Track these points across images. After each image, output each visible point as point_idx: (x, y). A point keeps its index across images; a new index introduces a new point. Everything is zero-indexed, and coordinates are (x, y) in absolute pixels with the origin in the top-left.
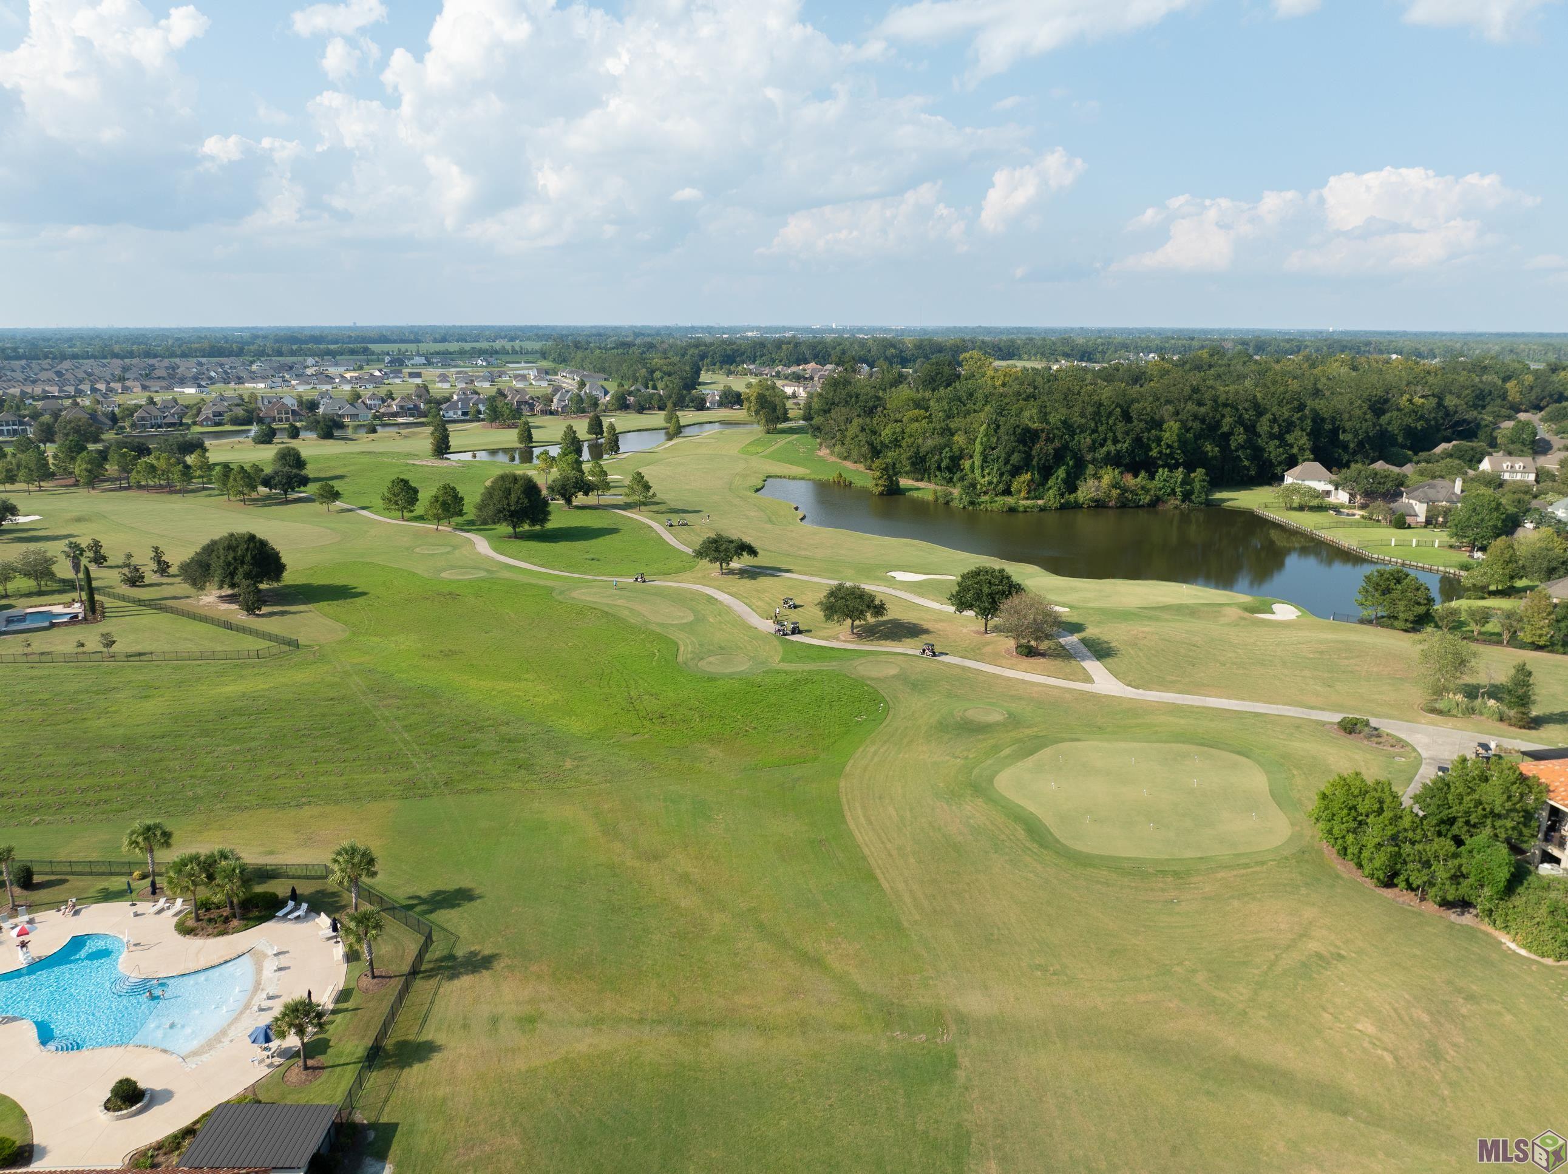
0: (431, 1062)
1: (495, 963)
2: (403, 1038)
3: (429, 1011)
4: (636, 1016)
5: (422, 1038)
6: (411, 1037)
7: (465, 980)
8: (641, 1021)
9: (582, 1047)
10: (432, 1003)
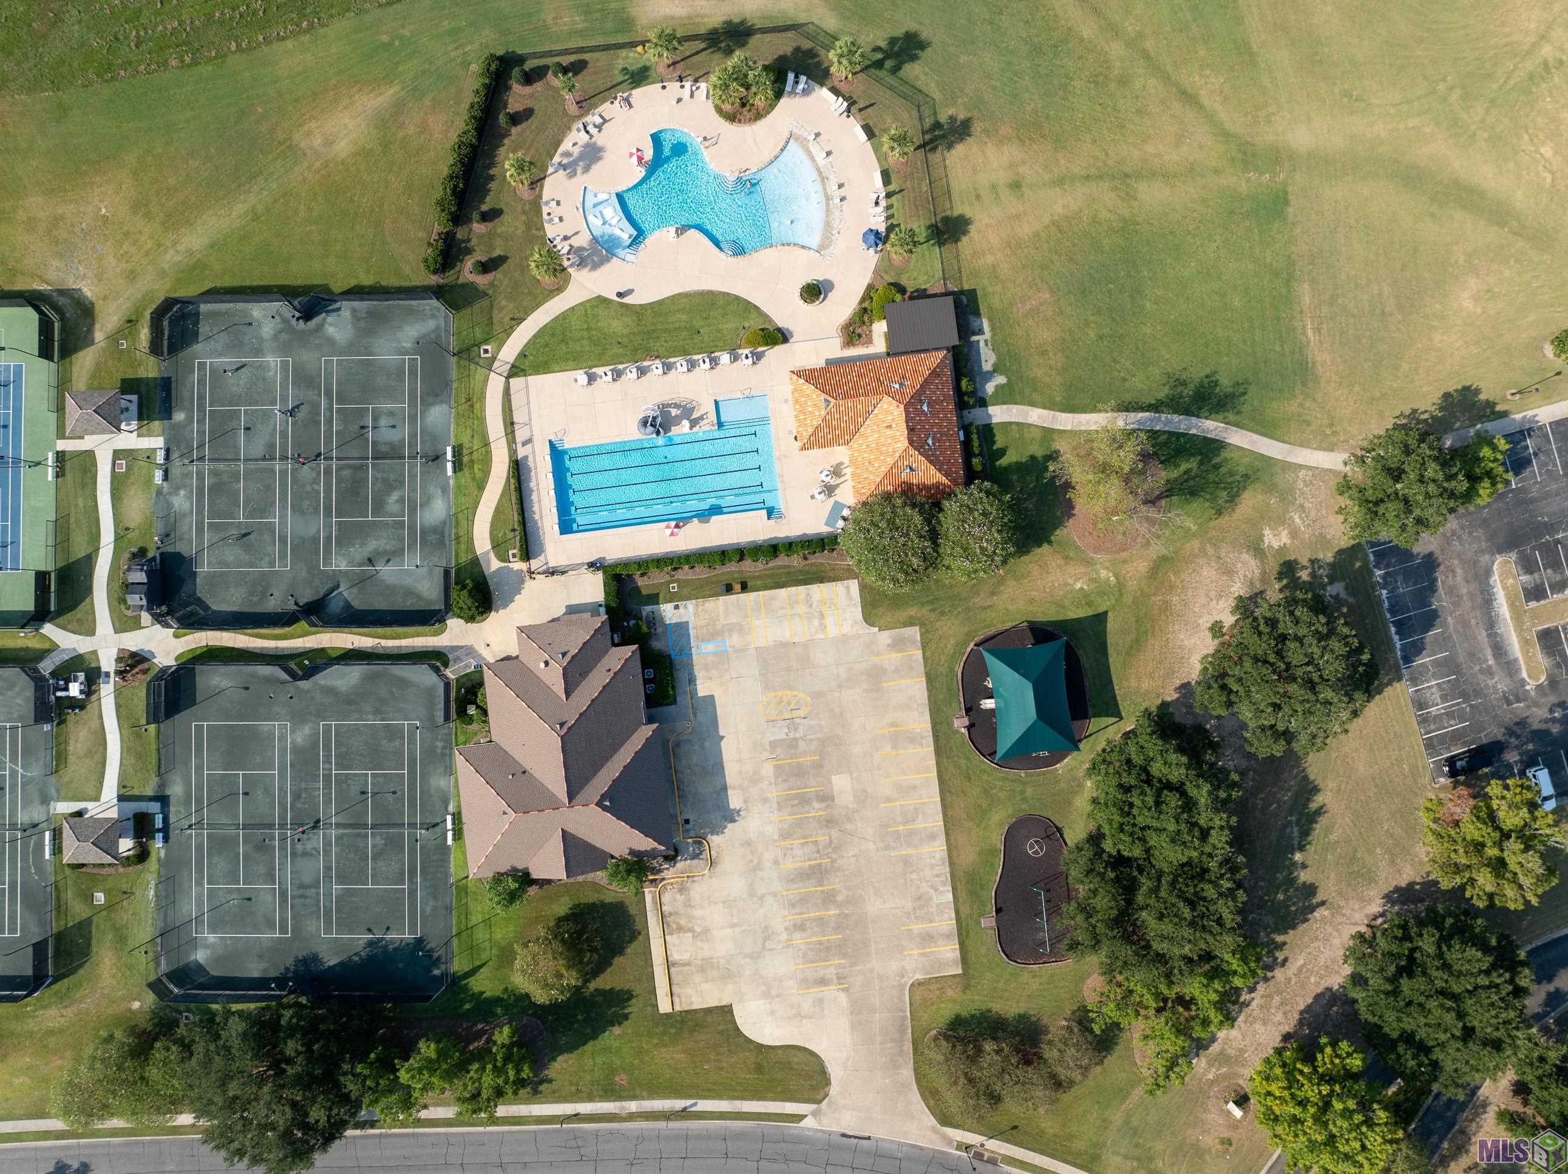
0: (971, 234)
1: (972, 129)
2: (943, 214)
3: (948, 185)
4: (1084, 173)
5: (955, 214)
6: (948, 213)
7: (959, 149)
8: (1088, 177)
9: (1059, 209)
10: (947, 176)
